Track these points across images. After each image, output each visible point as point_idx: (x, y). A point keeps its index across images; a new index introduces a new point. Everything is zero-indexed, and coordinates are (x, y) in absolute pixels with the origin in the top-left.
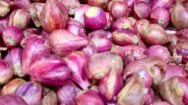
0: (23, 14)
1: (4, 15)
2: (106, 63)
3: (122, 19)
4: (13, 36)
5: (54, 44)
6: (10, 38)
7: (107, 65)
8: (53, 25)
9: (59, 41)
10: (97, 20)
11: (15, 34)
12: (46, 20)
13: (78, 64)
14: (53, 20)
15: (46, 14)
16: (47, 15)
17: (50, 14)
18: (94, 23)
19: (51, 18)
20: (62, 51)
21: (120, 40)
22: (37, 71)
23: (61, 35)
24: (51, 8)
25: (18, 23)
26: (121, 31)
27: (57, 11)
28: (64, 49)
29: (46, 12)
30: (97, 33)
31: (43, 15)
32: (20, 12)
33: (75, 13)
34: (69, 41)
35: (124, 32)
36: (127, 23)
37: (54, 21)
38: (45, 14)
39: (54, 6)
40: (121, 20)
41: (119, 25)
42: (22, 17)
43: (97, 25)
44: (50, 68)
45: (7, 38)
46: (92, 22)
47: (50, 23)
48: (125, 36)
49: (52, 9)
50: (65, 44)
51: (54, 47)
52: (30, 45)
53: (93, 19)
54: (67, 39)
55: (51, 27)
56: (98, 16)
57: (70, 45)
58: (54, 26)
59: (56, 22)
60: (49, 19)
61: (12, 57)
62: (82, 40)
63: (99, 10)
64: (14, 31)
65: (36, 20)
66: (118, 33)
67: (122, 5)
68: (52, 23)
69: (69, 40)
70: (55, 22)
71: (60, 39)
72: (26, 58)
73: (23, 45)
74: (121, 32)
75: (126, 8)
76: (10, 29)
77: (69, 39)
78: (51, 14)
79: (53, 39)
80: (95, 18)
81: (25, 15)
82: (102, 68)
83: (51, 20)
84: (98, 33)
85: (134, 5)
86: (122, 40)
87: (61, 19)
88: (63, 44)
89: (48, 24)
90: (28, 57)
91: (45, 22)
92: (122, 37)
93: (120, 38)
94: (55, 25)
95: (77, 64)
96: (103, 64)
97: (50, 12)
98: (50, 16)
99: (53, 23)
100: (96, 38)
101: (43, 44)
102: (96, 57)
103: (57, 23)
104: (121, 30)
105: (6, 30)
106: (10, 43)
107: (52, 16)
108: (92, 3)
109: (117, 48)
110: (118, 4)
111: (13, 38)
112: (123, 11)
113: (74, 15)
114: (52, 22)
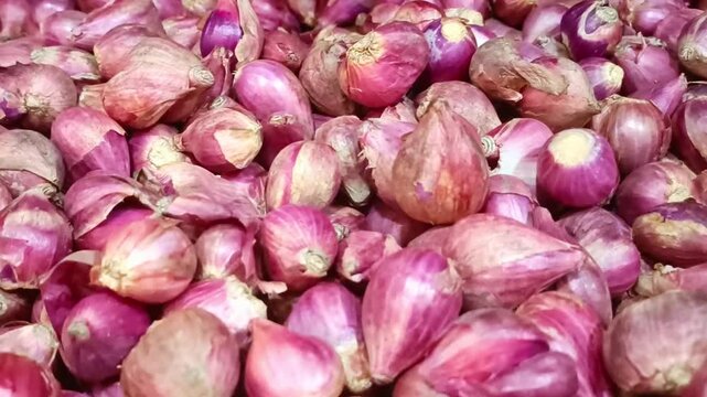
0: (324, 159)
1: (245, 162)
2: (689, 333)
3: (659, 169)
4: (315, 242)
5: (476, 268)
6: (306, 250)
7: (692, 339)
8: (449, 201)
9: (492, 259)
10: (596, 177)
11: (318, 234)
12: (426, 183)
13: (575, 339)
14: (452, 182)
15: (428, 160)
16: (431, 165)
17: (443, 162)
18: (585, 186)
19: (445, 174)
20: (502, 294)
21: (676, 244)
22: (461, 371)
23: (495, 235)
24: (448, 138)
25: (310, 192)
26: (673, 213)
27: (464, 149)
28: (512, 287)
29: (428, 155)
30: (590, 220)
31: (415, 163)
32: (314, 152)
33: (499, 152)
34: (527, 257)
35: (686, 217)
36: (679, 181)
37: (455, 183)
38: (423, 162)
39: (457, 134)
40: (658, 172)
41: (651, 191)
42: (320, 169)
43: (592, 192)
44: (504, 359)
45: (296, 249)
46: (576, 184)
47: (439, 190)
48: (695, 232)
49: (449, 140)
50: (515, 266)
51: (473, 278)
52: (399, 275)
53: (580, 173)
54: (521, 249)
55: (443, 205)
56: (598, 162)
57: (530, 271)
58: (455, 200)
59: (462, 189)
60: (438, 179)
61: (321, 318)
62: (568, 251)
63: (597, 140)
64: (314, 224)
65: (353, 178)
66: (664, 221)
67: (647, 118)
68: (449, 192)
69: (528, 253)
70: (457, 190)
71: (496, 249)
72: (388, 322)
73: (352, 274)
74: (676, 216)
75: (659, 127)
76: (297, 218)
77: (526, 249)
78: (447, 162)
79: (468, 249)
80: (588, 170)
81: (330, 162)
82: (675, 353)
83: (446, 181)
84: (592, 222)
85: (686, 116)
86: (685, 243)
87: (477, 176)
88: (509, 268)
89: (433, 197)
90: (397, 320)
91: (422, 188)
92: (682, 234)
93: (674, 237)
94: (458, 197)
95: (571, 340)
96: (678, 339)
97: (445, 154)
98: (442, 168)
99: (452, 190)
100: (594, 240)
101: (444, 272)
102: (647, 314)
103: (465, 191)
104: (675, 209)
105: (280, 219)
106: (308, 267)
107: (451, 166)
108: (544, 110)
109: (668, 274)
110: (633, 114)
111: (318, 250)
112: (653, 137)
113: (498, 158)
114: (450, 187)
